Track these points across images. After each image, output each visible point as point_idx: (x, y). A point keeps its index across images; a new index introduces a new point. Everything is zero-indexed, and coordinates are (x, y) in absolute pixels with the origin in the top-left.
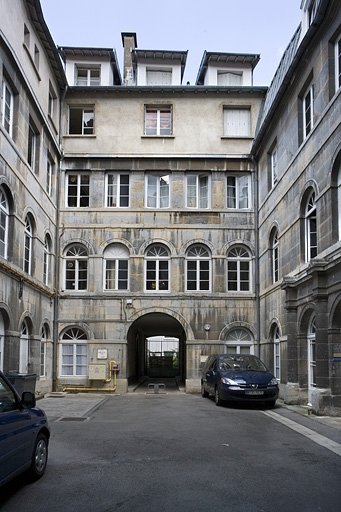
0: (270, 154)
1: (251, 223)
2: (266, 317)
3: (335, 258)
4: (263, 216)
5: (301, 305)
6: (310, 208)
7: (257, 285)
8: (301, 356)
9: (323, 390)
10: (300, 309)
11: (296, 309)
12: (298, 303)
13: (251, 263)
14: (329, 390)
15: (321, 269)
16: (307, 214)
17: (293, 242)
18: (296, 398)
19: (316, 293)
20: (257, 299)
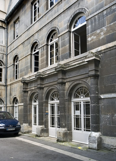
0: (15, 23)
1: (4, 51)
2: (11, 94)
3: (47, 73)
4: (10, 49)
5: (30, 90)
6: (35, 51)
7: (6, 80)
8: (29, 112)
9: (41, 126)
10: (29, 92)
11: (27, 92)
12: (29, 89)
13: (3, 69)
14: (43, 126)
15: (42, 76)
16: (33, 53)
17: (26, 63)
18: (27, 130)
19: (39, 86)
20: (6, 86)
